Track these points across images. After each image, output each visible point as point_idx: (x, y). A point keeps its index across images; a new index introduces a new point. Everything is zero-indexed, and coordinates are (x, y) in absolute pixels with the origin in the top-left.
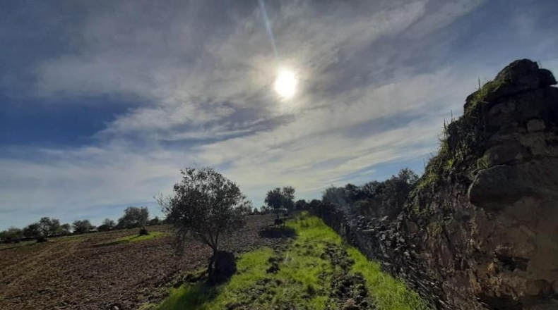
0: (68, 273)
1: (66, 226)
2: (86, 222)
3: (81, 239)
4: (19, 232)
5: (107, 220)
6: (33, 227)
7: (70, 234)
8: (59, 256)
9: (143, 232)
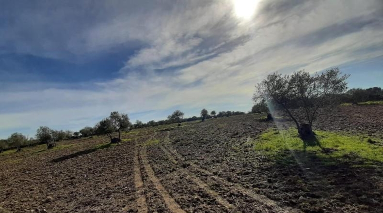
4: (91, 130)
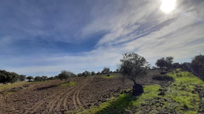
0: (92, 85)
1: (90, 73)
2: (94, 72)
3: (93, 76)
5: (98, 71)
6: (84, 73)
7: (91, 75)
8: (90, 80)
9: (108, 76)
